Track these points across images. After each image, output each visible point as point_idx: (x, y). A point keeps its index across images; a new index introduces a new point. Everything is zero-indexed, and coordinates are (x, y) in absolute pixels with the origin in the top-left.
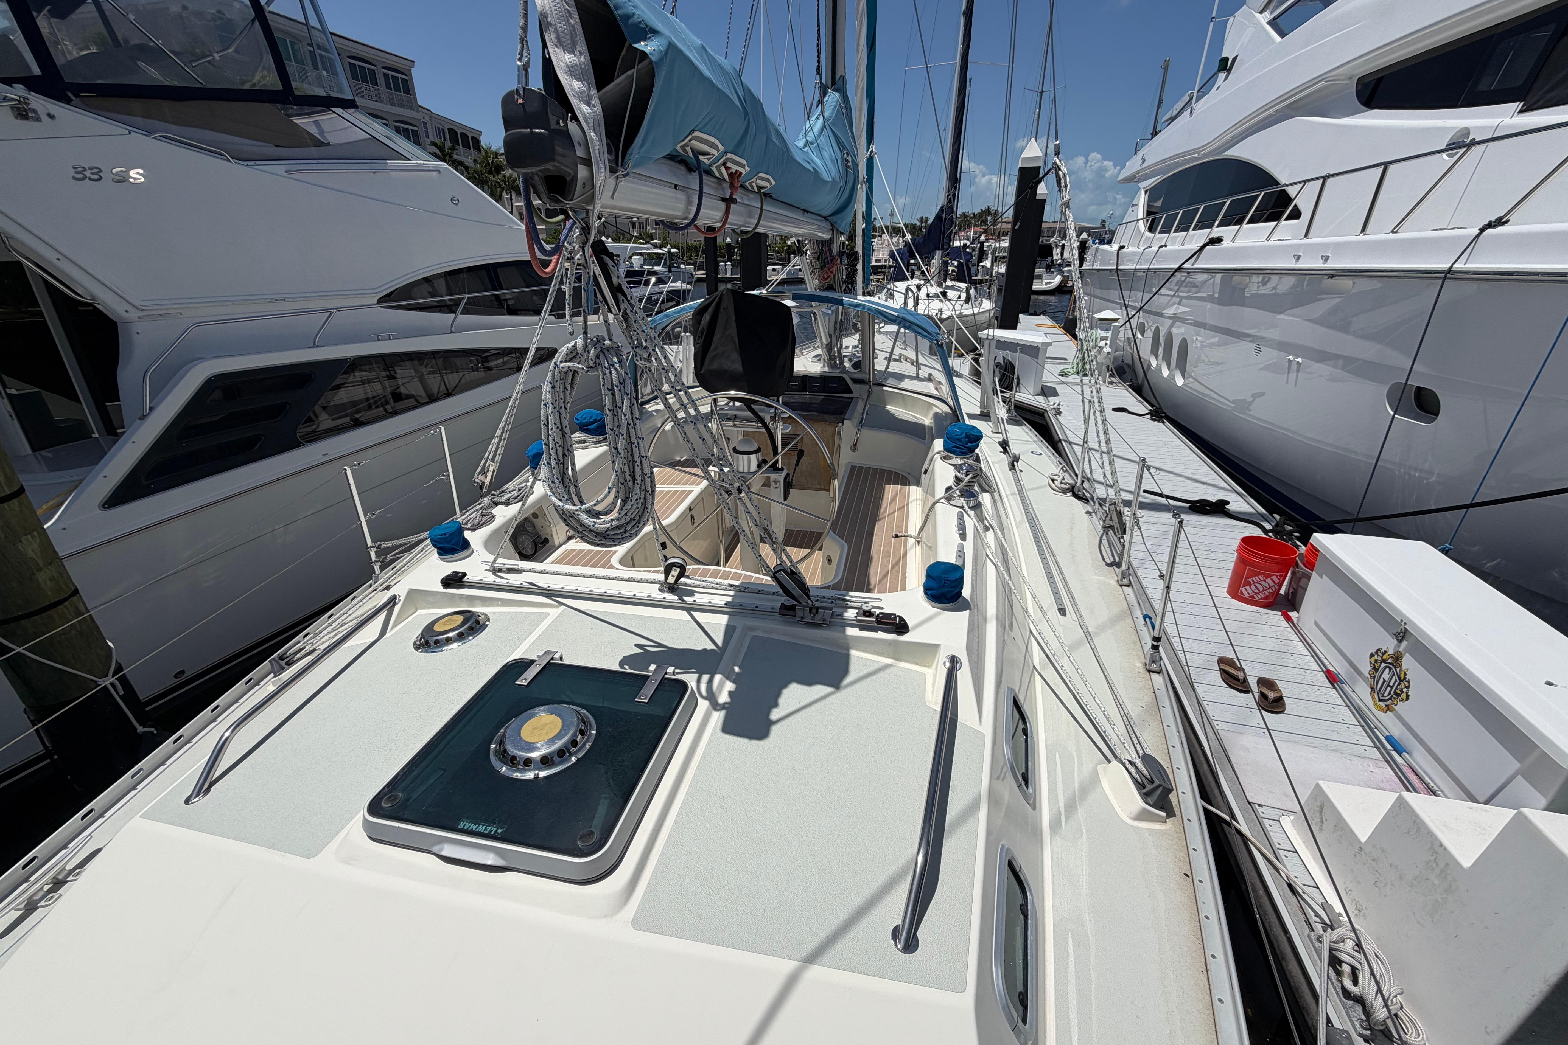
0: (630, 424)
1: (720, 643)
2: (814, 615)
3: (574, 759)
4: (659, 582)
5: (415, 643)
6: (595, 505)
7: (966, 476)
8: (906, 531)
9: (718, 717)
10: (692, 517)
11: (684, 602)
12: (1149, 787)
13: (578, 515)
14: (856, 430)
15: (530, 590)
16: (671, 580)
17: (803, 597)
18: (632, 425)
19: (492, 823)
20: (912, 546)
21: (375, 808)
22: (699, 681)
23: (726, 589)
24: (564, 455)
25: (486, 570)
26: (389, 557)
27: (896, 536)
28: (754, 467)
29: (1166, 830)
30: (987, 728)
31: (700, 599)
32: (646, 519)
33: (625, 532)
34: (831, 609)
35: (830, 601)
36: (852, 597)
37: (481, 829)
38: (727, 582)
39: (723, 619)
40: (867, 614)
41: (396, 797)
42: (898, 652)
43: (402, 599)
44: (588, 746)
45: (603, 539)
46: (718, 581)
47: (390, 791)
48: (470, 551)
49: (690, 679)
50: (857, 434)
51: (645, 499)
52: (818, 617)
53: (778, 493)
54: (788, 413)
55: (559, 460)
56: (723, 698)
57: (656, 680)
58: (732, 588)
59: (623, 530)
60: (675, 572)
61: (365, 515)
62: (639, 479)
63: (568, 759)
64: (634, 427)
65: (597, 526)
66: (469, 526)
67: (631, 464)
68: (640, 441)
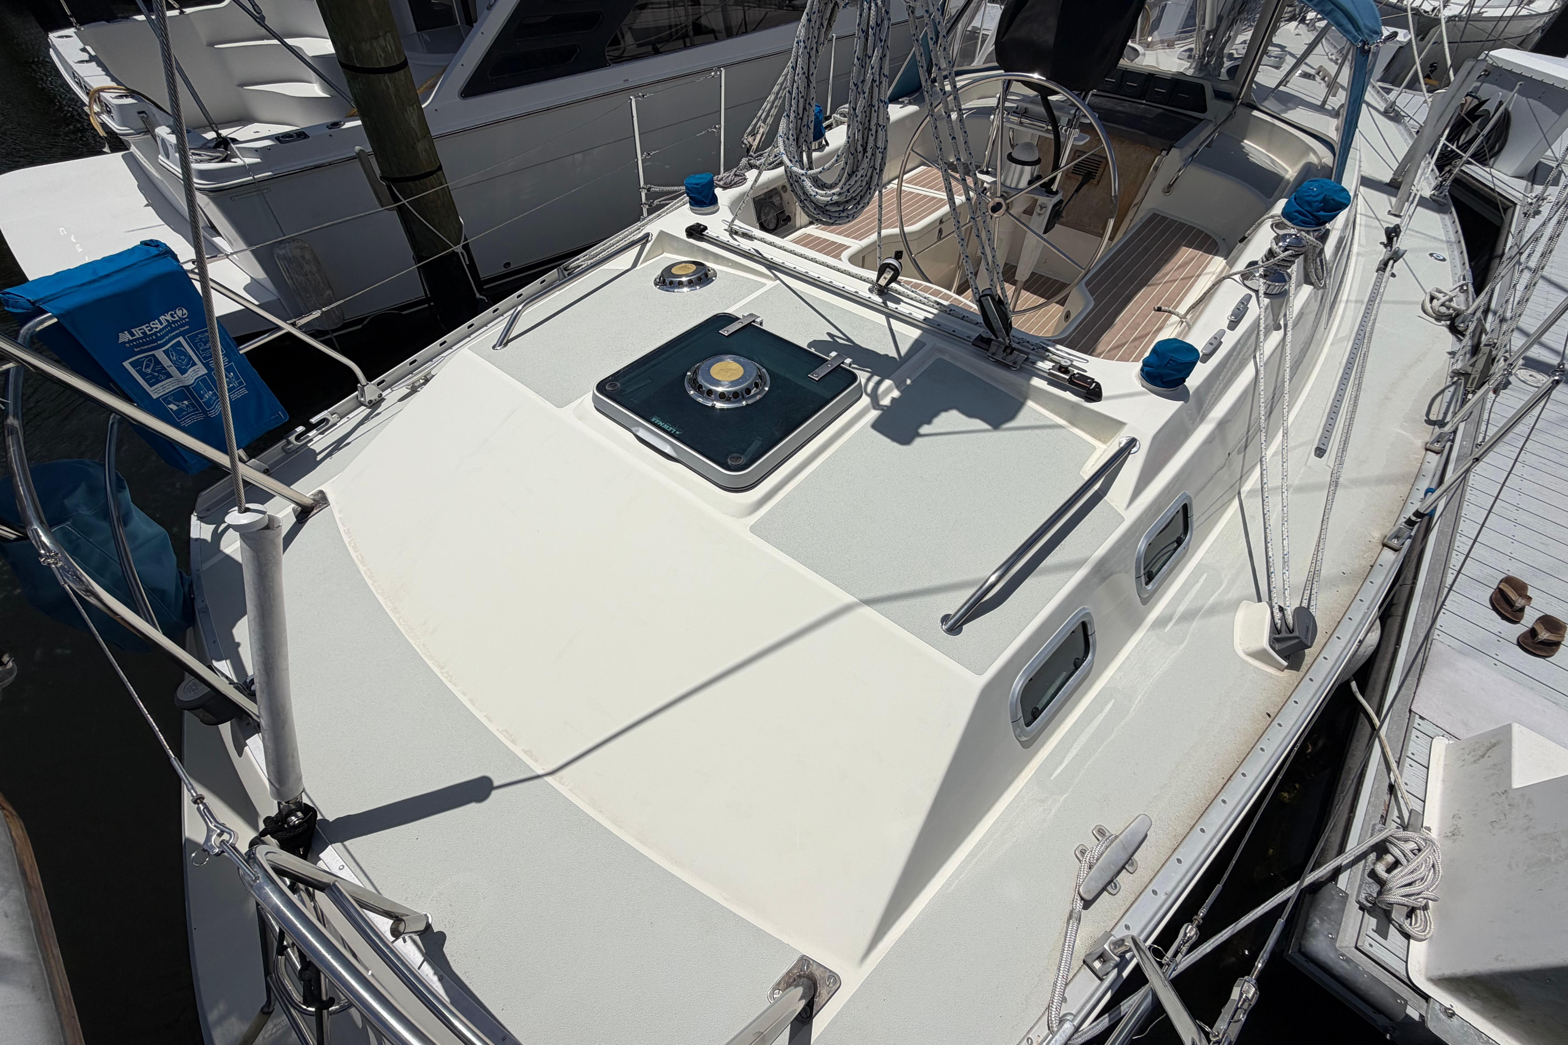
0: (875, 81)
1: (903, 352)
2: (1007, 355)
3: (744, 403)
4: (871, 282)
5: (655, 280)
6: (821, 172)
7: (1283, 252)
8: (1176, 307)
9: (874, 414)
10: (940, 231)
11: (886, 306)
12: (1284, 634)
13: (803, 181)
14: (1181, 165)
15: (755, 258)
16: (883, 282)
17: (1001, 331)
18: (877, 83)
19: (674, 426)
20: (1172, 324)
21: (601, 387)
22: (869, 380)
23: (933, 307)
24: (804, 109)
25: (725, 230)
26: (656, 202)
27: (1159, 309)
28: (1023, 184)
29: (1278, 676)
30: (1131, 515)
31: (903, 308)
32: (866, 201)
33: (843, 211)
34: (1027, 354)
35: (1032, 347)
36: (1057, 350)
37: (666, 427)
38: (933, 298)
39: (916, 333)
40: (1063, 370)
41: (616, 385)
42: (1074, 416)
43: (654, 238)
44: (758, 397)
45: (821, 213)
46: (927, 295)
47: (613, 380)
48: (717, 208)
49: (862, 376)
50: (1179, 171)
51: (871, 177)
52: (1011, 358)
53: (1039, 221)
54: (1090, 120)
55: (798, 114)
56: (886, 402)
57: (832, 365)
58: (937, 306)
59: (841, 208)
60: (888, 275)
61: (642, 154)
62: (870, 151)
63: (740, 401)
64: (879, 87)
65: (818, 197)
66: (721, 183)
67: (866, 132)
68: (881, 105)
